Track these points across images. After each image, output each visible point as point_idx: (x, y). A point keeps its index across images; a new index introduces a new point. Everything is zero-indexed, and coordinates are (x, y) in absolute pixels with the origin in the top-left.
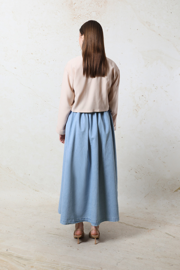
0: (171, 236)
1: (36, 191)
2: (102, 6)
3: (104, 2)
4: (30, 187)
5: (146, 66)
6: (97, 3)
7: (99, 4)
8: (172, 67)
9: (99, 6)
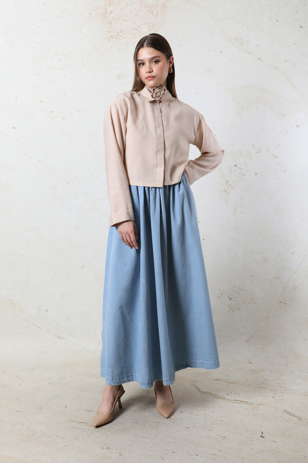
0: (294, 416)
1: (59, 338)
2: (157, 14)
3: (162, 8)
4: (48, 332)
5: (239, 114)
6: (149, 9)
7: (153, 11)
8: (283, 115)
9: (153, 14)
